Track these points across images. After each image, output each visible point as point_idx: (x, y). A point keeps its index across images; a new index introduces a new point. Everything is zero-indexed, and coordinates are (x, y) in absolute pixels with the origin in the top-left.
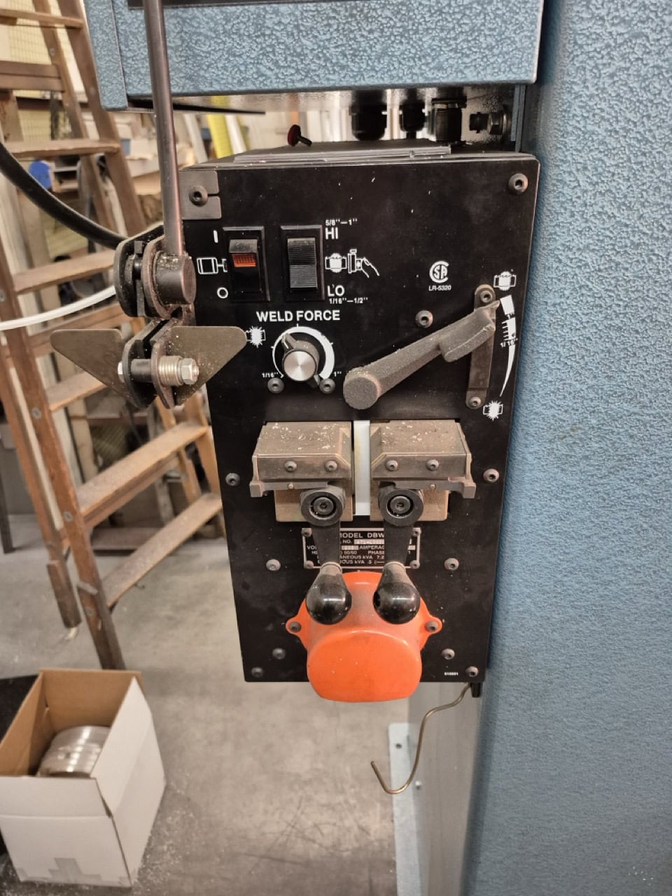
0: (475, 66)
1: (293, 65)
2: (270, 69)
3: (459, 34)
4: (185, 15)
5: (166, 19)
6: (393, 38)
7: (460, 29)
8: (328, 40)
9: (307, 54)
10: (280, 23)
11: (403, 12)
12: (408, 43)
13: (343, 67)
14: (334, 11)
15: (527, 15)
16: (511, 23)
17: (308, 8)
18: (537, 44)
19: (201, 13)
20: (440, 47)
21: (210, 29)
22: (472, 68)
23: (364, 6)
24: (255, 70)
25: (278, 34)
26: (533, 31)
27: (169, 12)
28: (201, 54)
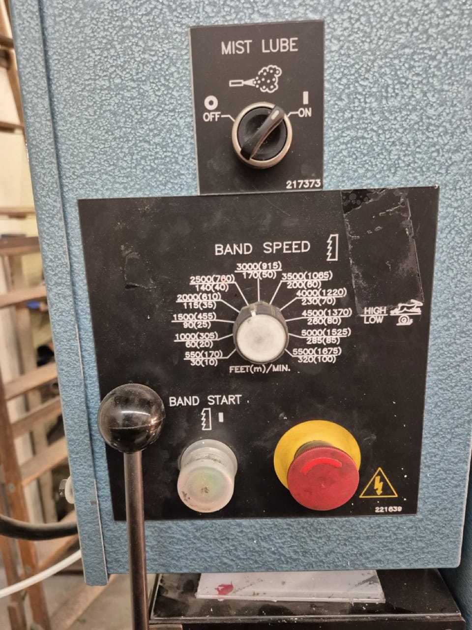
0: (408, 559)
1: (253, 558)
2: (232, 560)
3: (394, 540)
4: (162, 526)
5: (145, 528)
6: (338, 542)
7: (395, 537)
8: (283, 543)
9: (264, 551)
10: (242, 532)
11: (347, 526)
12: (351, 545)
13: (295, 560)
14: (288, 524)
15: (451, 528)
16: (438, 533)
17: (267, 523)
18: (460, 546)
19: (176, 524)
20: (379, 548)
21: (183, 535)
22: (406, 561)
23: (314, 521)
24: (219, 561)
25: (241, 539)
26: (457, 538)
27: (149, 523)
28: (174, 550)
